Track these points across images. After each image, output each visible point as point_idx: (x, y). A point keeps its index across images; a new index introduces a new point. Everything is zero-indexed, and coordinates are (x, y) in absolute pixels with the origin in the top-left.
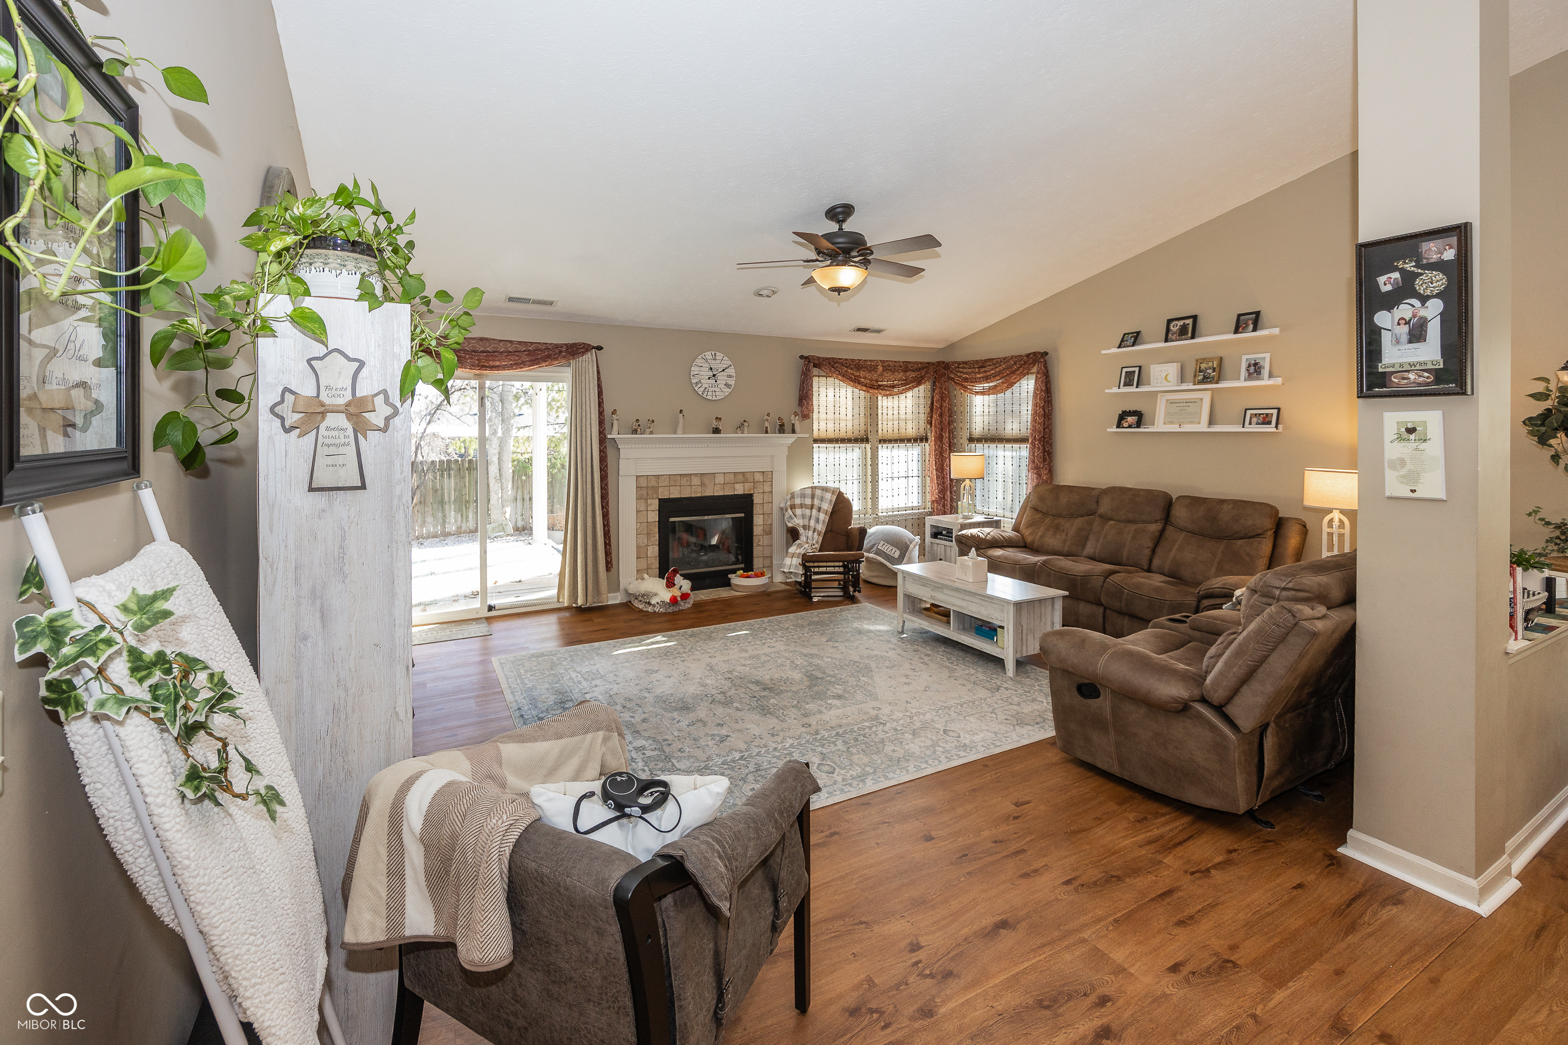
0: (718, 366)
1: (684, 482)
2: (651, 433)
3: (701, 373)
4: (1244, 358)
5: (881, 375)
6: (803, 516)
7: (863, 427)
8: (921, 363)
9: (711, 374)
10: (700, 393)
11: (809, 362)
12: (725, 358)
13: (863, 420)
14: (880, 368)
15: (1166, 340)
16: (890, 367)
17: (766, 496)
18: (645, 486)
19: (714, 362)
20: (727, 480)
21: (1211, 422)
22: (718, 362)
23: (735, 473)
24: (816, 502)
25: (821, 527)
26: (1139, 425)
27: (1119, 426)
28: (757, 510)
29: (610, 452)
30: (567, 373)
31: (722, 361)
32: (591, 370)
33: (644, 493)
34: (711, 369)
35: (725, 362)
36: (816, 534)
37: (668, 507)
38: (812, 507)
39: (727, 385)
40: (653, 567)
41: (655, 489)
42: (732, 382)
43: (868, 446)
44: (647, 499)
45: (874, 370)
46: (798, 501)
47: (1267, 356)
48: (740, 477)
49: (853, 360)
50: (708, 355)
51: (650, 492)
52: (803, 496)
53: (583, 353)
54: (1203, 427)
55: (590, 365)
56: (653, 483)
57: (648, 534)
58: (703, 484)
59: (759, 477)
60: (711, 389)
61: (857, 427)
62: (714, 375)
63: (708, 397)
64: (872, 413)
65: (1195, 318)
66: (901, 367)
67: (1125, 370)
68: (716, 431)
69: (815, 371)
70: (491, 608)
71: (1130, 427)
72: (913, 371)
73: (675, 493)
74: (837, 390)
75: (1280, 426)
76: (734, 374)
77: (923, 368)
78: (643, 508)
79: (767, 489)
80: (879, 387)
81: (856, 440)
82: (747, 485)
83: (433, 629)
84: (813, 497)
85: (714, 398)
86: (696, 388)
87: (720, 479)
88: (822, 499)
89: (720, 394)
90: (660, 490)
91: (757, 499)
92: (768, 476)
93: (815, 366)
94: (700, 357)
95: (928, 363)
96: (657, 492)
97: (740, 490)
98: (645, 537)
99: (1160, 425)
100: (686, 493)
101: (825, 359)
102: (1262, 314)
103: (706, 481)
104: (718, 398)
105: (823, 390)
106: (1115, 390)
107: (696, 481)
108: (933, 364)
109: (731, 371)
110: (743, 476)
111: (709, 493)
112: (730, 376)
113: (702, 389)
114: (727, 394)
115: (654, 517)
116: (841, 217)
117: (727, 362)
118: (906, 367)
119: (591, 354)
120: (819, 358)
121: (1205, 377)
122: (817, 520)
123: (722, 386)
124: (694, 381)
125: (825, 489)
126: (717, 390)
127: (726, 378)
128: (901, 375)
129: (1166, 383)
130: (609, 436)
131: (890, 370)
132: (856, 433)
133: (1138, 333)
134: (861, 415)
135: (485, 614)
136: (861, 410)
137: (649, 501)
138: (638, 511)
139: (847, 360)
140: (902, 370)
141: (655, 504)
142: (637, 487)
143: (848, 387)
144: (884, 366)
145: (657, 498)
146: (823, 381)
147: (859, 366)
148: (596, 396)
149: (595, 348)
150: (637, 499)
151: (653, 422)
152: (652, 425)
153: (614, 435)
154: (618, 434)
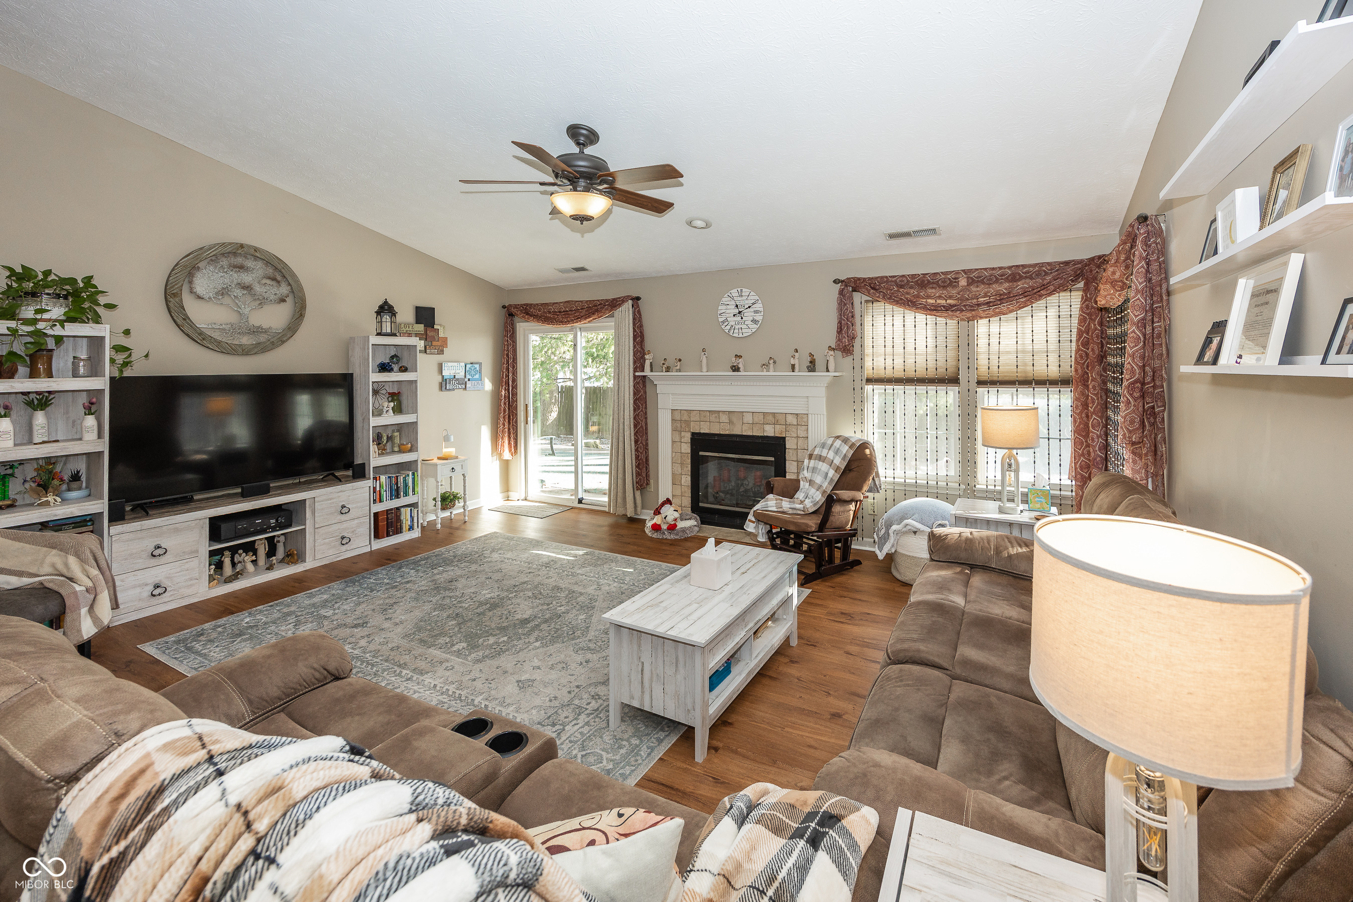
0: (744, 302)
1: (713, 418)
3: (728, 311)
7: (951, 363)
9: (737, 311)
10: (727, 331)
11: (847, 286)
12: (752, 293)
13: (951, 352)
14: (963, 282)
16: (982, 278)
17: (800, 441)
18: (680, 419)
19: (740, 298)
20: (756, 420)
22: (744, 298)
23: (765, 414)
28: (790, 455)
30: (611, 323)
31: (749, 296)
32: (628, 319)
33: (679, 425)
34: (737, 306)
35: (752, 298)
37: (700, 442)
39: (754, 321)
40: (686, 495)
41: (687, 423)
42: (759, 317)
43: (961, 389)
44: (681, 432)
45: (952, 284)
48: (770, 418)
49: (913, 276)
50: (734, 292)
51: (683, 426)
55: (628, 313)
56: (685, 417)
57: (682, 464)
58: (731, 422)
59: (791, 420)
60: (737, 327)
61: (941, 363)
62: (740, 312)
63: (734, 335)
64: (966, 343)
68: (735, 369)
70: (580, 501)
72: (1031, 278)
73: (705, 429)
76: (762, 309)
77: (1050, 273)
78: (677, 439)
79: (801, 433)
81: (942, 381)
82: (778, 427)
83: (542, 507)
85: (741, 335)
86: (723, 327)
87: (748, 418)
89: (747, 330)
90: (691, 424)
91: (790, 444)
92: (802, 420)
94: (726, 296)
96: (689, 426)
97: (769, 431)
98: (679, 466)
100: (716, 429)
103: (734, 419)
104: (745, 335)
105: (880, 318)
107: (724, 418)
109: (759, 306)
110: (775, 418)
111: (737, 431)
112: (756, 312)
113: (728, 327)
114: (754, 330)
115: (687, 448)
117: (754, 297)
123: (749, 322)
124: (721, 320)
126: (744, 326)
127: (753, 314)
131: (983, 282)
132: (941, 371)
134: (941, 348)
135: (576, 505)
136: (941, 340)
137: (683, 434)
138: (673, 442)
139: (903, 276)
140: (1007, 280)
141: (687, 437)
142: (672, 420)
143: (906, 311)
144: (968, 278)
145: (689, 431)
146: (880, 307)
147: (923, 282)
148: (631, 339)
149: (633, 299)
150: (672, 430)
151: (680, 360)
152: (679, 363)
153: (647, 372)
154: (652, 371)
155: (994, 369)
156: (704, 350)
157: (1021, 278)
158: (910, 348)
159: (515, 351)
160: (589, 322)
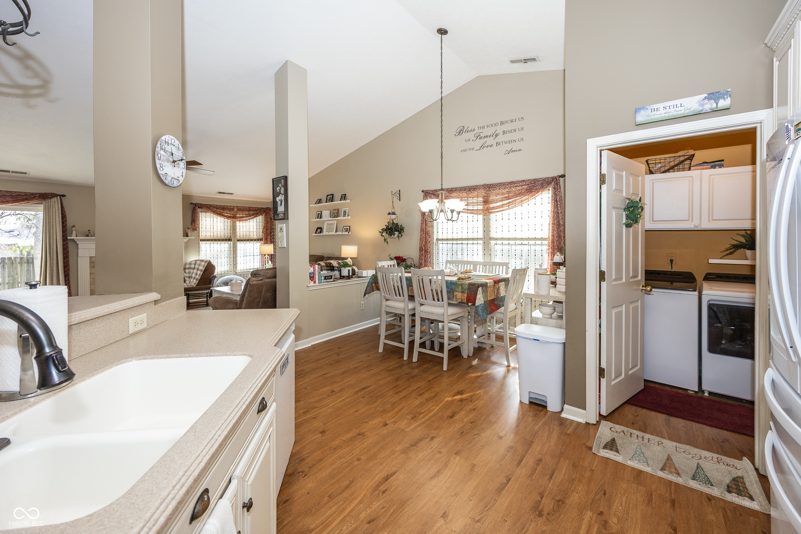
4: (343, 209)
5: (236, 212)
6: (189, 273)
7: (229, 234)
8: (257, 208)
11: (196, 206)
13: (229, 231)
14: (236, 210)
15: (326, 202)
16: (241, 209)
21: (336, 231)
24: (197, 266)
25: (198, 277)
26: (321, 232)
27: (316, 233)
29: (71, 246)
30: (41, 207)
32: (56, 207)
36: (195, 280)
38: (194, 268)
43: (232, 242)
45: (232, 210)
46: (187, 266)
47: (347, 209)
49: (220, 206)
52: (190, 264)
53: (51, 198)
54: (334, 233)
55: (57, 203)
61: (226, 234)
64: (234, 228)
65: (333, 195)
66: (246, 209)
67: (318, 212)
69: (199, 210)
71: (318, 233)
72: (253, 211)
74: (212, 219)
75: (350, 232)
77: (258, 210)
80: (236, 218)
81: (226, 240)
84: (195, 264)
88: (199, 265)
93: (199, 207)
95: (261, 208)
99: (325, 233)
101: (204, 205)
102: (346, 195)
105: (204, 219)
106: (315, 220)
108: (264, 208)
118: (249, 209)
119: (57, 198)
120: (201, 204)
121: (335, 216)
122: (196, 274)
125: (202, 261)
128: (247, 213)
129: (326, 218)
130: (68, 238)
131: (241, 210)
132: (226, 237)
133: (321, 199)
134: (226, 229)
136: (226, 227)
138: (91, 274)
139: (217, 205)
140: (248, 211)
142: (91, 262)
143: (218, 217)
144: (237, 209)
146: (209, 214)
147: (224, 208)
148: (61, 218)
149: (60, 196)
150: (90, 268)
153: (73, 237)
154: (76, 237)
155: (245, 236)
157: (251, 211)
158: (215, 229)
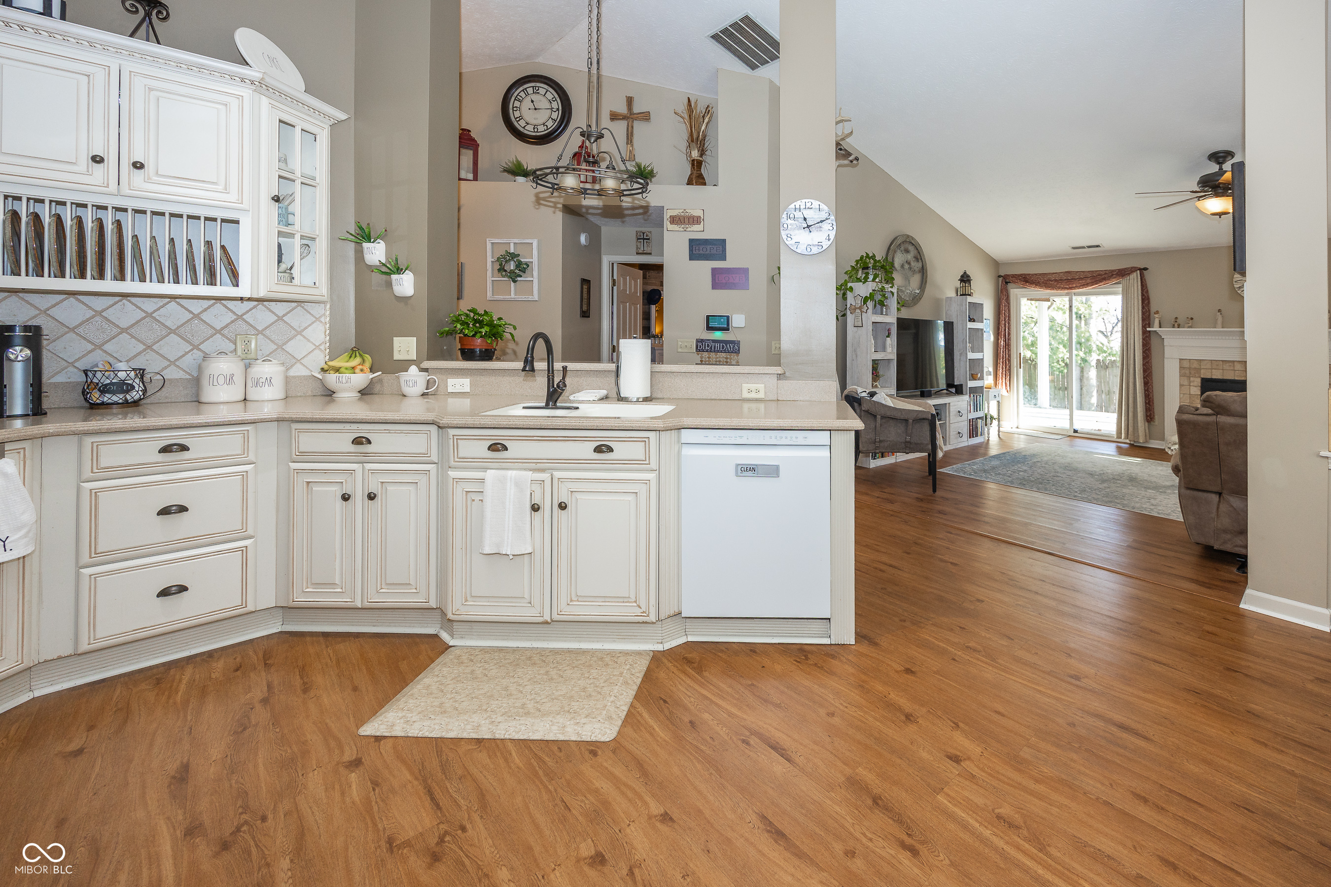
1: (1226, 366)
2: (1191, 327)
18: (1187, 368)
29: (1154, 341)
30: (1119, 288)
32: (1136, 286)
33: (1187, 372)
37: (1210, 385)
41: (1198, 370)
44: (1190, 377)
51: (1193, 372)
53: (1129, 274)
55: (1135, 281)
56: (1195, 365)
70: (1076, 431)
73: (1217, 375)
78: (1186, 383)
90: (1202, 371)
96: (1199, 373)
115: (1197, 391)
116: (1221, 160)
119: (1137, 274)
130: (1150, 329)
135: (1072, 433)
137: (1192, 379)
138: (1181, 385)
141: (1198, 382)
142: (1180, 367)
145: (1200, 377)
148: (1140, 302)
149: (1140, 269)
150: (1180, 376)
151: (1192, 319)
152: (1191, 321)
153: (1156, 328)
154: (1160, 327)
156: (1219, 311)
159: (1009, 311)
160: (1093, 288)
